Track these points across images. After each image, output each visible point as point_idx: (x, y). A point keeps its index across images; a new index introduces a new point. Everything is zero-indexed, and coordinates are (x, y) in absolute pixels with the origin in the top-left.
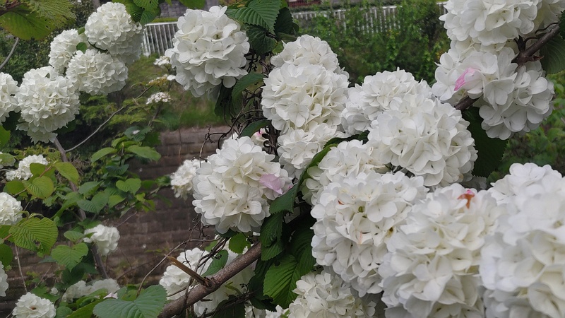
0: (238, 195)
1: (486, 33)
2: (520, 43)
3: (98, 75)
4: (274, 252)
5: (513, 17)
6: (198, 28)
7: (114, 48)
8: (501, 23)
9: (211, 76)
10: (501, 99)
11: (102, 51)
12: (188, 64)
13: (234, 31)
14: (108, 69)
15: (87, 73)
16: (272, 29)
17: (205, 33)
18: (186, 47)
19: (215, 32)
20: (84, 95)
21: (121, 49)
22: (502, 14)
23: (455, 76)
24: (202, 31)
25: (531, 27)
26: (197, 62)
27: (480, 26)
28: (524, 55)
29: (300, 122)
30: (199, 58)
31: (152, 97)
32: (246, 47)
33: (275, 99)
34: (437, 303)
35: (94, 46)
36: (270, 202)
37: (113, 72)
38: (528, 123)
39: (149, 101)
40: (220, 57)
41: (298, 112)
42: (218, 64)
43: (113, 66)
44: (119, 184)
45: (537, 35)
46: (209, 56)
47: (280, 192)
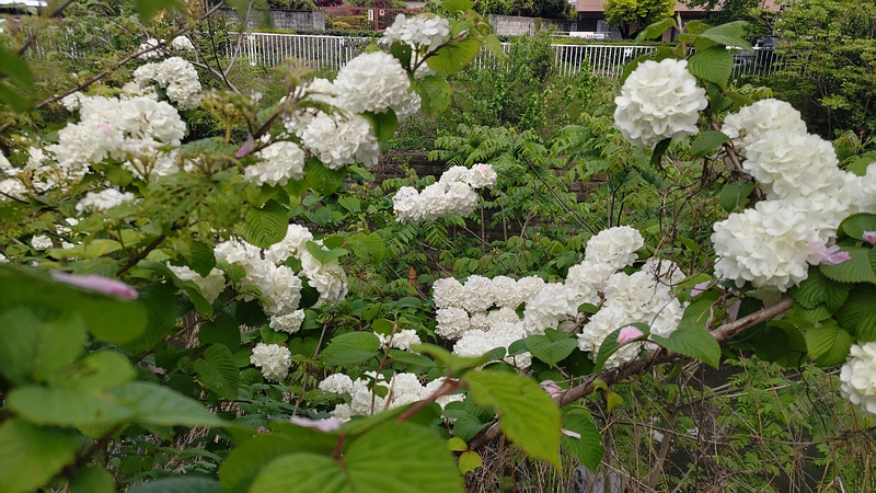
0: (785, 257)
9: (668, 129)
12: (652, 115)
13: (694, 87)
18: (649, 98)
19: (677, 86)
46: (674, 109)
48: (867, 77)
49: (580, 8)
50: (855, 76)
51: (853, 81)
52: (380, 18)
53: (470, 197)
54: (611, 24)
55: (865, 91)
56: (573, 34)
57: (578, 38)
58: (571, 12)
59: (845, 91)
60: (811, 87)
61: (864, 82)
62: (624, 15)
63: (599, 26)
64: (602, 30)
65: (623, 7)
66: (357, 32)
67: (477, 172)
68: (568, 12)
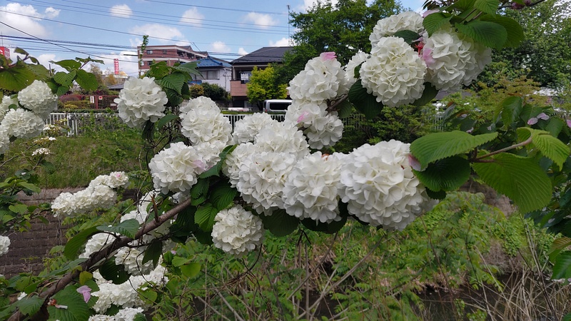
0: (181, 171)
1: (314, 95)
2: (328, 102)
3: (25, 125)
4: (201, 200)
5: (328, 88)
6: (138, 88)
7: (37, 109)
8: (322, 91)
9: (144, 115)
10: (320, 128)
11: (29, 110)
12: (132, 107)
13: (159, 91)
14: (32, 122)
15: (17, 124)
16: (180, 92)
17: (143, 90)
18: (131, 97)
19: (148, 90)
20: (13, 138)
21: (41, 110)
22: (322, 86)
23: (297, 116)
24: (141, 89)
25: (335, 94)
26: (138, 106)
27: (312, 91)
28: (331, 108)
29: (207, 138)
30: (138, 104)
31: (37, 151)
32: (166, 100)
33: (191, 126)
34: (319, 197)
35: (22, 107)
36: (197, 176)
37: (35, 124)
38: (331, 142)
39: (34, 153)
40: (152, 104)
41: (206, 133)
42: (150, 108)
43: (36, 120)
44: (10, 207)
45: (336, 99)
46: (145, 103)
47: (205, 169)
48: (389, 127)
49: (233, 94)
50: (384, 126)
51: (383, 129)
52: (99, 101)
53: (109, 195)
54: (252, 103)
55: (390, 134)
56: (230, 109)
57: (232, 111)
58: (228, 96)
59: (380, 134)
60: (363, 133)
61: (388, 130)
62: (259, 98)
63: (245, 105)
64: (248, 107)
65: (258, 93)
66: (80, 110)
67: (113, 178)
68: (226, 96)
